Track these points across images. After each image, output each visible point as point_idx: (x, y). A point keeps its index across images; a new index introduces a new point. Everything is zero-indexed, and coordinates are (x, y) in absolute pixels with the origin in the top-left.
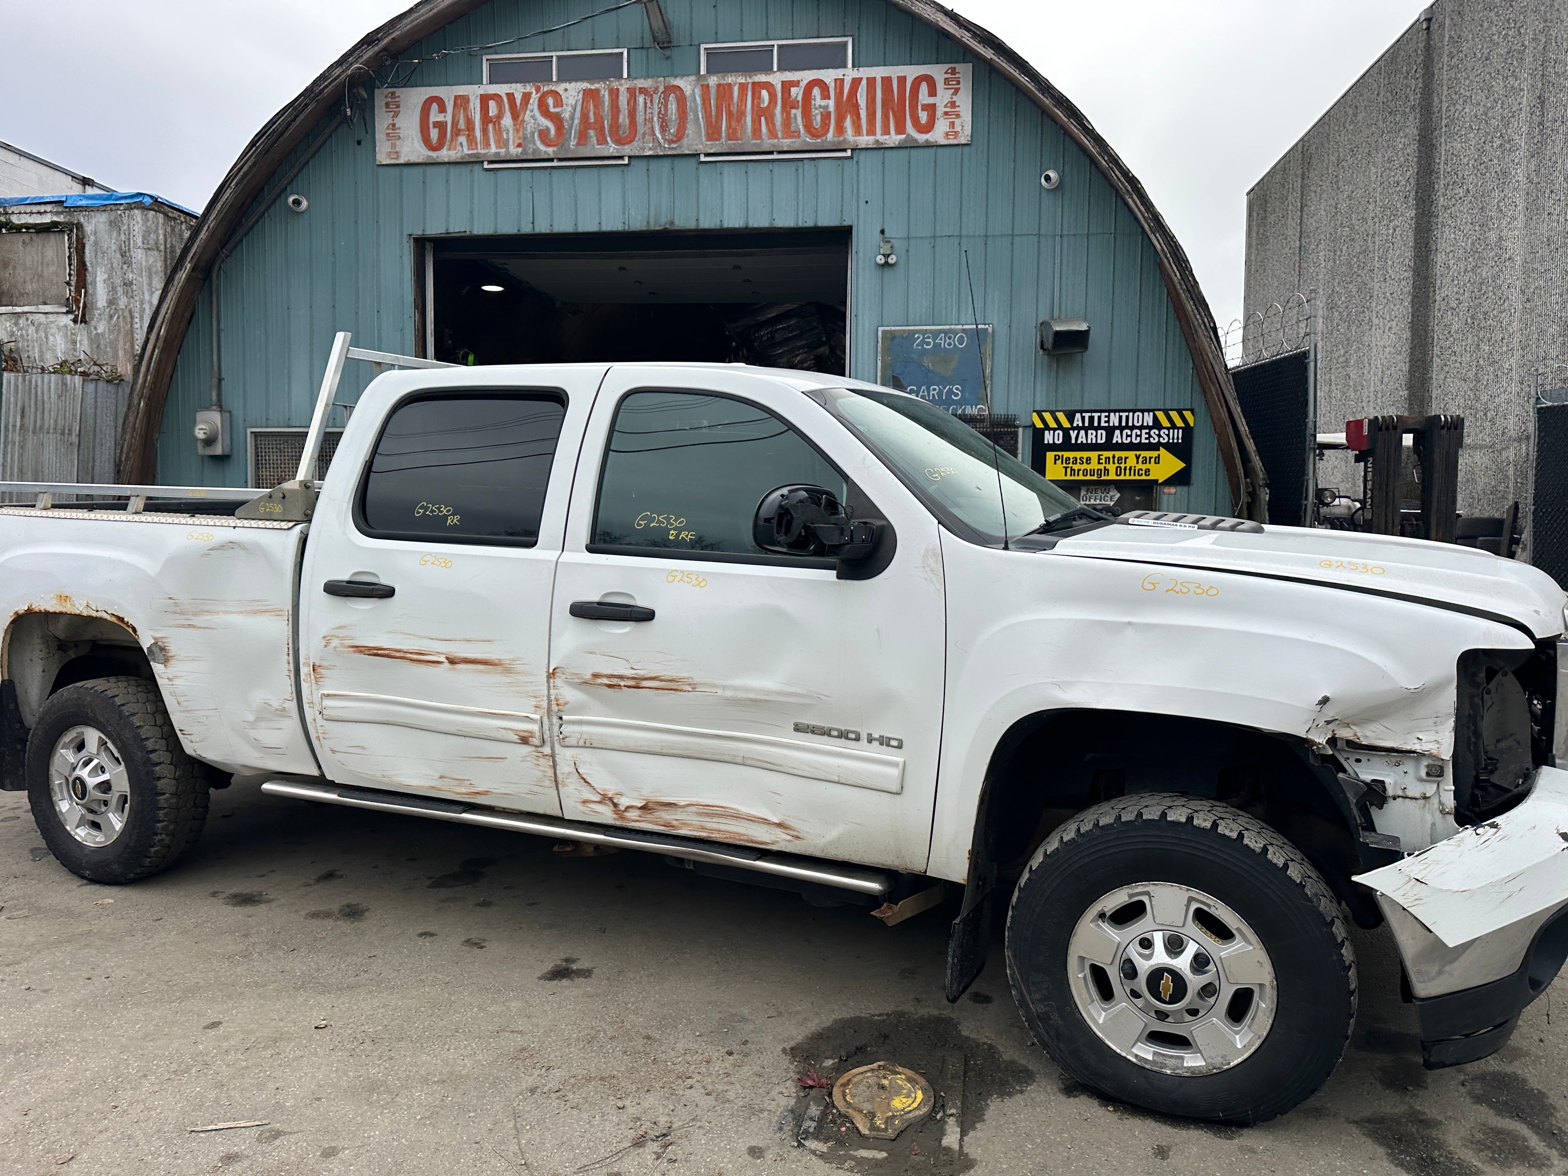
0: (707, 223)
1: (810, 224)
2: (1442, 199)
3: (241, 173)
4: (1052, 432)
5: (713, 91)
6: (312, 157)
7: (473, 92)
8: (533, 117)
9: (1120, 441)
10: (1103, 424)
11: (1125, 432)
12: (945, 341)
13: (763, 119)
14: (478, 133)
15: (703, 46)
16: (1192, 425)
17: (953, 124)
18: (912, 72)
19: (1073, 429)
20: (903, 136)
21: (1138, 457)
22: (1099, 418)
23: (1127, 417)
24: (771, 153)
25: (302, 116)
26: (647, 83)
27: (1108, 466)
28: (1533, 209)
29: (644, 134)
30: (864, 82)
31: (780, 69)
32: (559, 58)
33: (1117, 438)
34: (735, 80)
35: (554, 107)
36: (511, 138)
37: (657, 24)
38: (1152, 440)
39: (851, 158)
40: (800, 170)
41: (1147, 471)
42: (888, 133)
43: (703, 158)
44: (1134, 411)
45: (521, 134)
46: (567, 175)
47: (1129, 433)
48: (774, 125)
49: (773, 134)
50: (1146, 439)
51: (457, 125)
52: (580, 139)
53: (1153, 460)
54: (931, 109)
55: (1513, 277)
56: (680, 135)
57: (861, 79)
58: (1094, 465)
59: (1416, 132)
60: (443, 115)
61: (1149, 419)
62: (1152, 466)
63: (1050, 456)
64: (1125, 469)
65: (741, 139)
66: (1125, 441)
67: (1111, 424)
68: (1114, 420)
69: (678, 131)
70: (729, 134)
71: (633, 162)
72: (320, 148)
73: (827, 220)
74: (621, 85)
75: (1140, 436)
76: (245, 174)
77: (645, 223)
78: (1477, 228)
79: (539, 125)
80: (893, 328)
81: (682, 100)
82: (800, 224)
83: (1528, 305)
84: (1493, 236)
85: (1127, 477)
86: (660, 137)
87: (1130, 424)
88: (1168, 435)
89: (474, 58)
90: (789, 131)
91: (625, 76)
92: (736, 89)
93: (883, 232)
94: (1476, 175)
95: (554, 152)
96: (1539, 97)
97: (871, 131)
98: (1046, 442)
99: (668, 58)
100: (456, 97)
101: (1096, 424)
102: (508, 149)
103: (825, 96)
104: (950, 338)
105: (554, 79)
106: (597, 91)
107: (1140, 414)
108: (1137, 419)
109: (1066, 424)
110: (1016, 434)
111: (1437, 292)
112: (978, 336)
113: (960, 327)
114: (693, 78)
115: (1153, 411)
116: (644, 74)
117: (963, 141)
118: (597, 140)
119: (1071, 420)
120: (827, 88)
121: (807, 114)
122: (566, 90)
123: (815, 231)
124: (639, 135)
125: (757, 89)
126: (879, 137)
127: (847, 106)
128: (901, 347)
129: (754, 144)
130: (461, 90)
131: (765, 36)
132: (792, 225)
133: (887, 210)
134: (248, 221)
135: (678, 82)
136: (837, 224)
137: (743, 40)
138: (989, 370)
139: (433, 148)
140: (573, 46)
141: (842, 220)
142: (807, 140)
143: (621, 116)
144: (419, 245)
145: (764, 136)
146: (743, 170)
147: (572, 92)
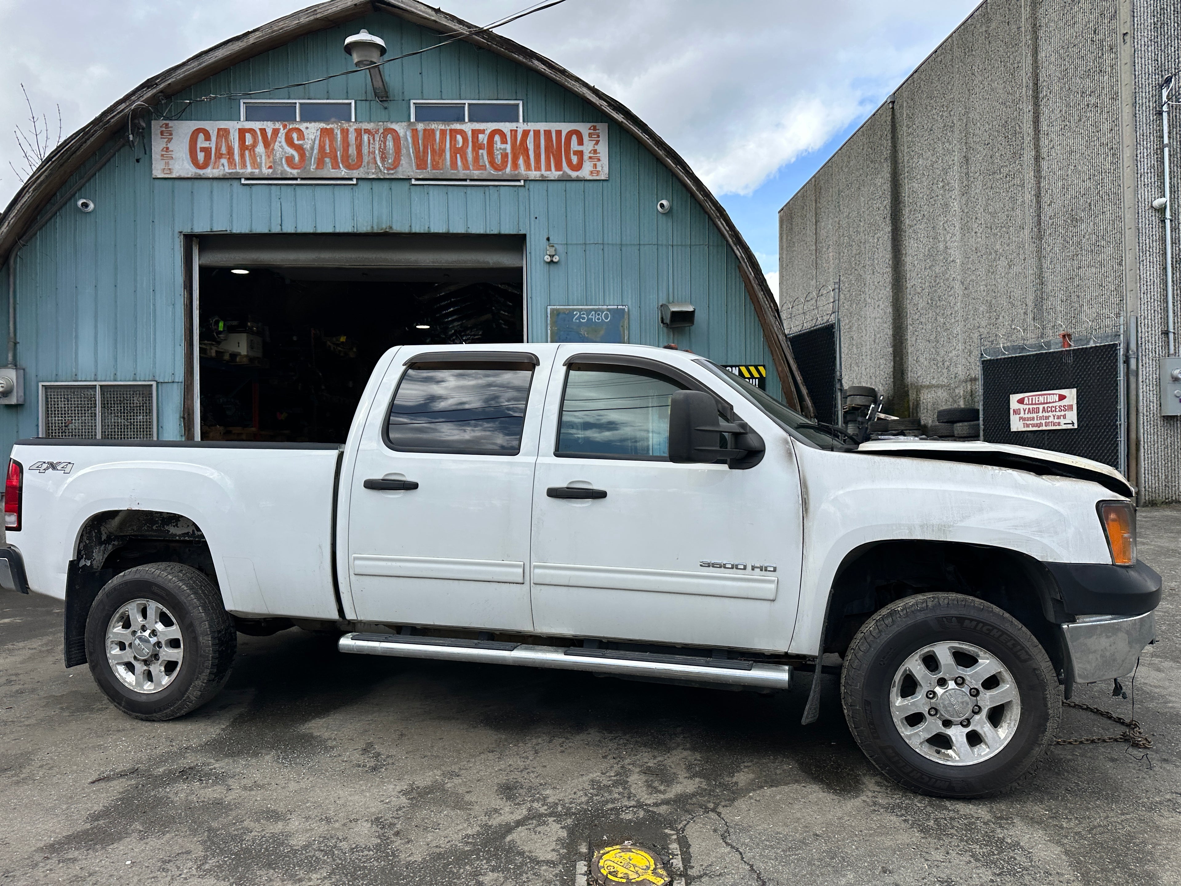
0: (418, 228)
1: (495, 232)
2: (907, 220)
3: (39, 181)
5: (421, 134)
6: (100, 169)
7: (233, 126)
8: (281, 147)
12: (595, 317)
13: (458, 155)
14: (237, 157)
15: (412, 102)
16: (764, 375)
17: (595, 166)
18: (565, 127)
20: (561, 173)
24: (465, 180)
25: (92, 139)
26: (370, 126)
28: (966, 229)
29: (368, 163)
30: (532, 133)
31: (470, 120)
32: (301, 104)
34: (437, 126)
35: (298, 140)
36: (264, 161)
37: (378, 84)
39: (524, 186)
40: (487, 193)
42: (550, 170)
43: (413, 182)
45: (271, 159)
46: (308, 191)
48: (467, 160)
49: (466, 167)
51: (220, 150)
52: (318, 164)
54: (580, 154)
55: (955, 272)
56: (396, 165)
57: (530, 131)
59: (889, 175)
60: (208, 142)
61: (736, 372)
65: (443, 170)
69: (394, 161)
70: (433, 165)
71: (360, 182)
72: (104, 165)
73: (507, 229)
74: (350, 126)
76: (42, 182)
77: (370, 228)
78: (931, 240)
79: (285, 153)
80: (558, 307)
81: (397, 139)
82: (488, 232)
83: (966, 292)
84: (941, 246)
86: (381, 165)
89: (233, 100)
90: (477, 165)
91: (353, 119)
92: (438, 133)
93: (548, 239)
94: (928, 205)
95: (298, 173)
96: (965, 157)
97: (538, 168)
99: (386, 108)
100: (219, 130)
102: (261, 170)
103: (504, 141)
104: (599, 315)
105: (298, 119)
106: (332, 130)
111: (908, 282)
112: (618, 314)
113: (605, 307)
114: (405, 124)
115: (738, 366)
116: (368, 119)
117: (603, 178)
118: (332, 166)
120: (505, 136)
121: (491, 153)
122: (307, 128)
123: (499, 237)
124: (365, 163)
125: (454, 134)
126: (543, 172)
127: (521, 149)
128: (564, 320)
129: (452, 173)
130: (223, 124)
131: (458, 96)
132: (482, 232)
133: (551, 225)
134: (41, 219)
135: (395, 126)
136: (515, 232)
137: (442, 99)
138: (626, 338)
139: (200, 167)
140: (312, 96)
141: (519, 230)
142: (492, 172)
143: (350, 149)
144: (189, 240)
145: (460, 168)
146: (444, 191)
147: (312, 130)
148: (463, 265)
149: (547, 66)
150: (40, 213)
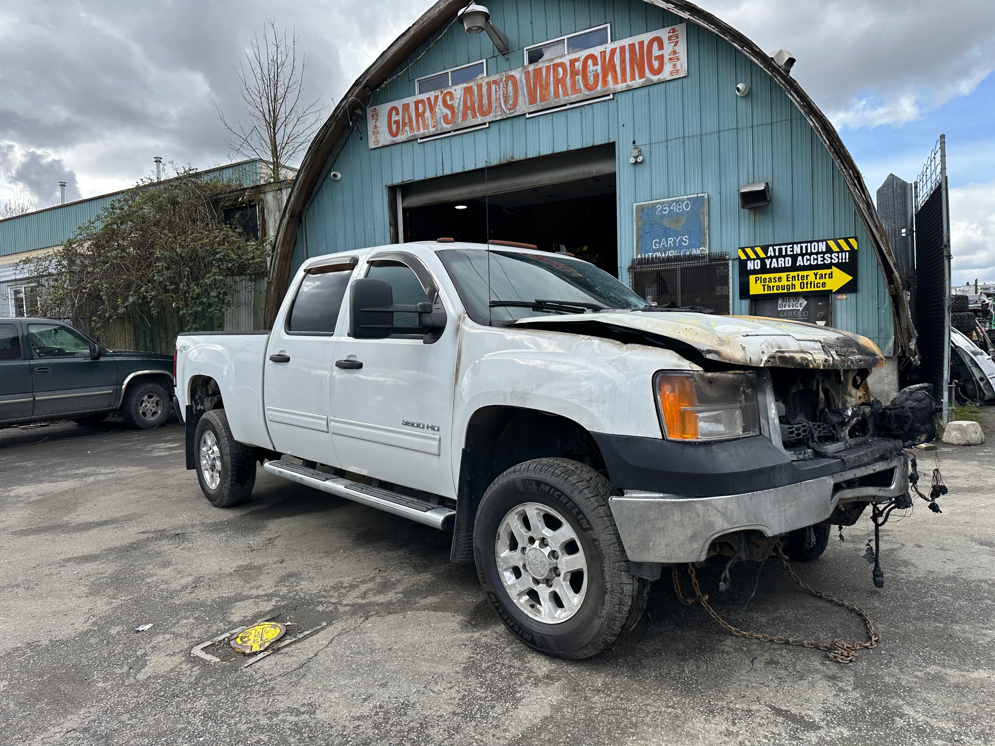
0: (532, 154)
1: (590, 144)
4: (752, 261)
5: (532, 75)
6: (342, 150)
7: (411, 100)
8: (440, 109)
9: (802, 264)
10: (789, 253)
11: (805, 258)
12: (676, 207)
13: (560, 85)
14: (414, 123)
15: (525, 49)
16: (856, 248)
17: (675, 65)
18: (646, 37)
19: (768, 258)
20: (644, 79)
21: (816, 275)
22: (786, 249)
23: (806, 247)
24: (566, 105)
25: (330, 130)
26: (496, 77)
27: (794, 282)
29: (496, 108)
30: (618, 50)
31: (569, 53)
32: (452, 72)
33: (800, 262)
34: (543, 65)
35: (450, 101)
36: (430, 123)
37: (498, 42)
38: (826, 261)
39: (613, 99)
40: (583, 113)
41: (824, 284)
42: (635, 79)
43: (528, 116)
44: (811, 242)
45: (434, 120)
46: (458, 140)
47: (809, 258)
48: (566, 88)
49: (566, 94)
50: (821, 261)
51: (404, 121)
52: (463, 117)
53: (827, 276)
54: (661, 58)
56: (515, 105)
57: (616, 48)
58: (784, 282)
60: (398, 116)
61: (822, 247)
62: (827, 280)
63: (752, 278)
64: (807, 284)
65: (548, 100)
66: (806, 264)
67: (795, 253)
68: (797, 250)
69: (514, 102)
70: (541, 98)
71: (492, 125)
72: (344, 146)
73: (600, 140)
74: (483, 81)
75: (817, 259)
77: (498, 161)
79: (443, 113)
80: (642, 203)
81: (515, 83)
82: (584, 146)
85: (809, 289)
86: (504, 108)
87: (809, 251)
88: (838, 257)
89: (410, 81)
90: (576, 91)
91: (485, 75)
92: (544, 71)
93: (634, 142)
95: (451, 127)
98: (749, 269)
99: (507, 59)
100: (404, 105)
101: (784, 253)
102: (429, 129)
103: (595, 64)
104: (679, 205)
105: (450, 85)
106: (471, 87)
107: (816, 244)
108: (813, 248)
109: (762, 255)
110: (727, 265)
112: (698, 202)
113: (686, 197)
114: (520, 69)
115: (825, 240)
116: (495, 71)
117: (682, 75)
118: (472, 116)
119: (766, 252)
120: (596, 58)
121: (585, 77)
122: (456, 90)
123: (594, 148)
124: (493, 109)
125: (556, 68)
126: (629, 83)
127: (608, 67)
128: (648, 215)
129: (555, 101)
130: (405, 101)
131: (559, 34)
132: (579, 147)
133: (636, 128)
134: (316, 189)
135: (513, 73)
136: (606, 142)
137: (548, 40)
138: (706, 224)
139: (394, 136)
140: (458, 63)
141: (609, 139)
142: (587, 93)
143: (484, 100)
144: (392, 190)
145: (561, 96)
146: (550, 119)
147: (459, 91)
148: (572, 178)
150: (315, 185)
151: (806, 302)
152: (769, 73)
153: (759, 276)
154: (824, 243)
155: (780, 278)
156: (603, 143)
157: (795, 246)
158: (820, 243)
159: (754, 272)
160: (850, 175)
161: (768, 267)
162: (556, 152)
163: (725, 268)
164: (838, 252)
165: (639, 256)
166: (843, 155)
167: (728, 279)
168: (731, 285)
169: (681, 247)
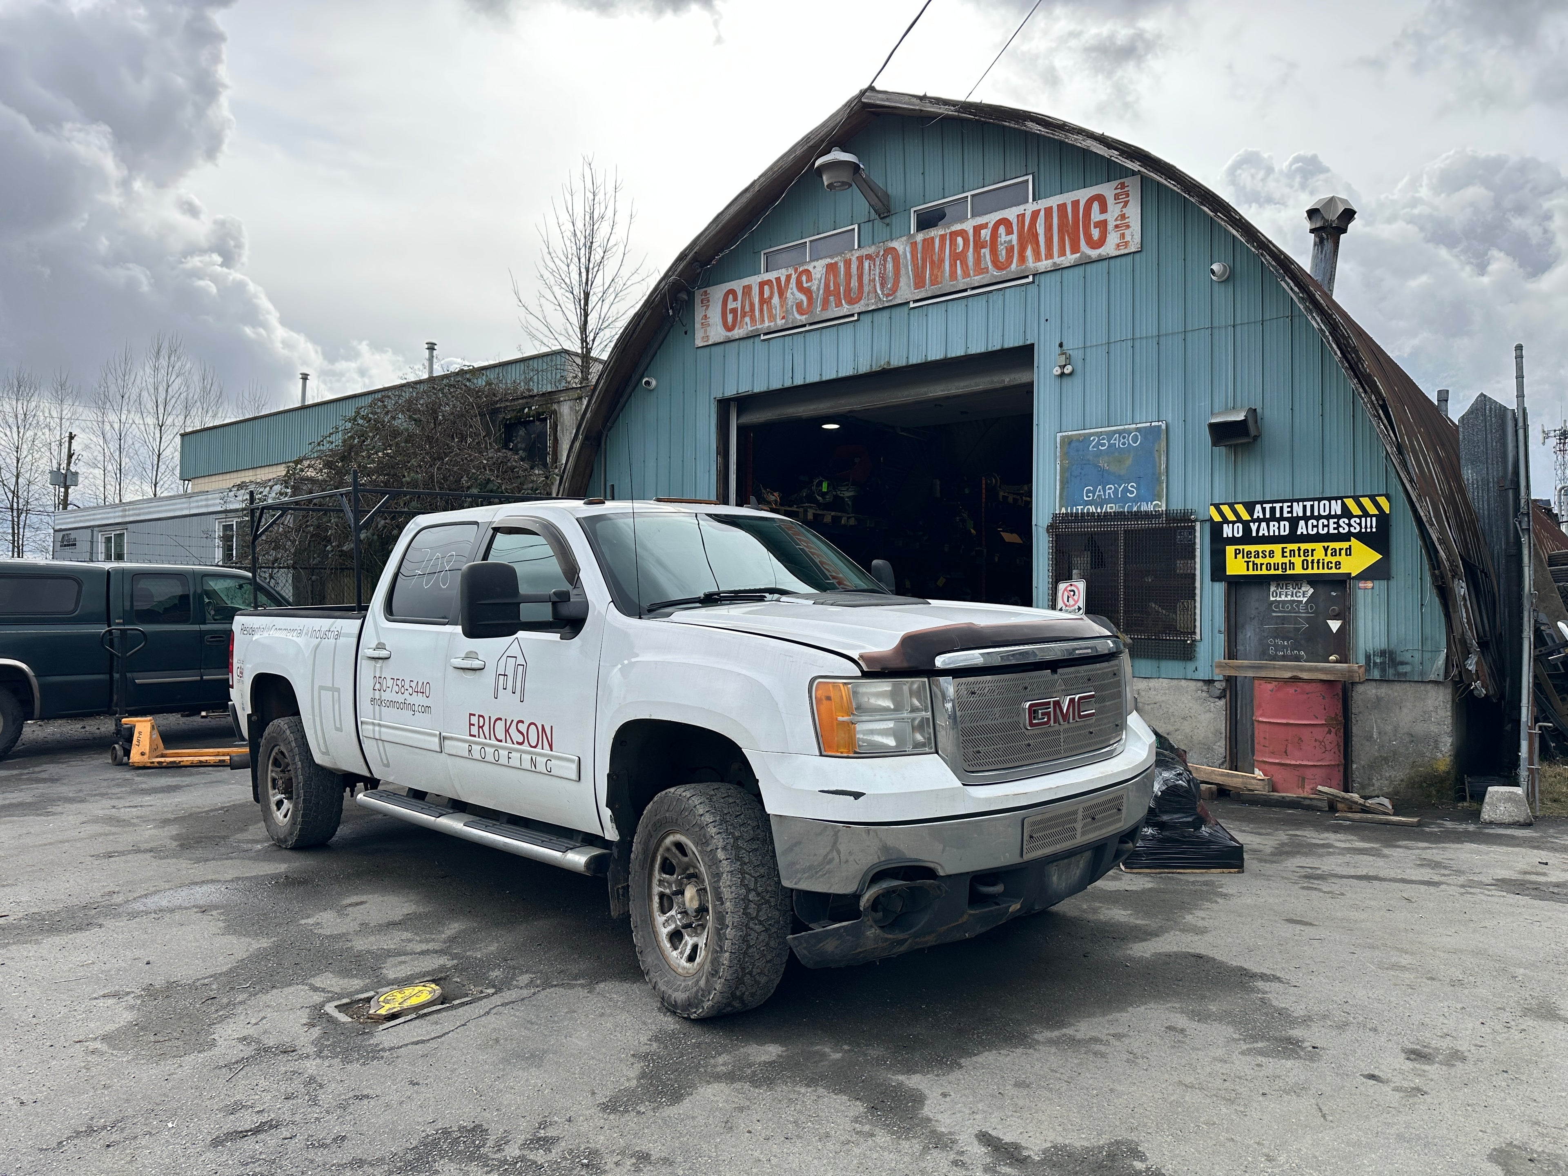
0: (914, 360)
1: (998, 347)
4: (1231, 525)
5: (920, 246)
6: (659, 347)
7: (754, 281)
8: (793, 294)
9: (1305, 533)
10: (1286, 515)
11: (1310, 523)
12: (1120, 441)
13: (958, 262)
14: (757, 313)
15: (912, 210)
16: (1388, 512)
17: (1123, 236)
18: (1083, 195)
19: (1254, 521)
20: (1078, 255)
21: (1326, 549)
22: (1282, 508)
23: (1312, 506)
24: (965, 290)
25: (643, 321)
26: (871, 250)
27: (1293, 560)
29: (868, 293)
30: (1042, 213)
31: (973, 216)
32: (811, 241)
33: (1301, 529)
34: (937, 233)
35: (807, 282)
36: (778, 313)
37: (874, 200)
38: (1341, 530)
39: (1033, 282)
40: (991, 301)
41: (1338, 564)
42: (1065, 255)
43: (912, 305)
44: (1319, 500)
45: (785, 308)
46: (815, 337)
47: (1315, 523)
48: (967, 267)
49: (966, 274)
50: (1334, 529)
51: (744, 309)
52: (823, 305)
53: (1343, 552)
54: (1103, 225)
56: (895, 289)
57: (1039, 210)
58: (1278, 559)
60: (735, 302)
61: (1336, 507)
62: (1343, 558)
63: (1230, 550)
64: (1313, 562)
65: (941, 283)
66: (1310, 532)
67: (1295, 515)
68: (1298, 510)
69: (893, 285)
70: (931, 281)
71: (862, 317)
72: (663, 342)
73: (1012, 341)
74: (853, 255)
75: (1328, 526)
77: (869, 367)
79: (796, 299)
80: (1070, 433)
81: (896, 258)
82: (990, 349)
85: (1315, 571)
86: (880, 293)
87: (1316, 514)
88: (1360, 524)
89: (755, 254)
90: (980, 269)
91: (856, 247)
92: (937, 241)
93: (1061, 345)
95: (807, 318)
98: (1225, 536)
99: (888, 225)
100: (744, 287)
101: (1278, 515)
102: (776, 321)
103: (1009, 232)
104: (1124, 438)
105: (807, 260)
106: (836, 263)
107: (1327, 503)
108: (1323, 508)
109: (1246, 516)
110: (1194, 528)
112: (1152, 434)
113: (1134, 426)
114: (905, 238)
115: (1341, 498)
116: (870, 242)
117: (1133, 250)
118: (836, 303)
119: (1251, 512)
120: (1011, 224)
121: (994, 252)
122: (815, 267)
123: (1002, 353)
124: (865, 294)
125: (954, 237)
126: (1057, 259)
127: (1028, 237)
128: (1078, 451)
129: (952, 285)
130: (746, 281)
131: (961, 189)
132: (983, 350)
133: (1065, 325)
134: (622, 401)
135: (894, 244)
136: (1021, 344)
137: (944, 198)
138: (1163, 466)
139: (729, 329)
140: (821, 230)
141: (1025, 339)
142: (995, 274)
143: (852, 281)
144: (724, 405)
145: (959, 277)
146: (944, 309)
147: (819, 269)
149: (1042, 126)
150: (621, 396)
151: (1312, 590)
152: (1253, 249)
153: (1241, 547)
154: (1339, 502)
155: (1272, 552)
156: (1016, 345)
157: (1295, 504)
158: (1333, 502)
159: (1233, 541)
160: (1372, 402)
161: (1254, 534)
162: (949, 356)
163: (1190, 534)
164: (1360, 517)
165: (1064, 510)
166: (1361, 372)
167: (1194, 550)
168: (1198, 560)
169: (1125, 500)
